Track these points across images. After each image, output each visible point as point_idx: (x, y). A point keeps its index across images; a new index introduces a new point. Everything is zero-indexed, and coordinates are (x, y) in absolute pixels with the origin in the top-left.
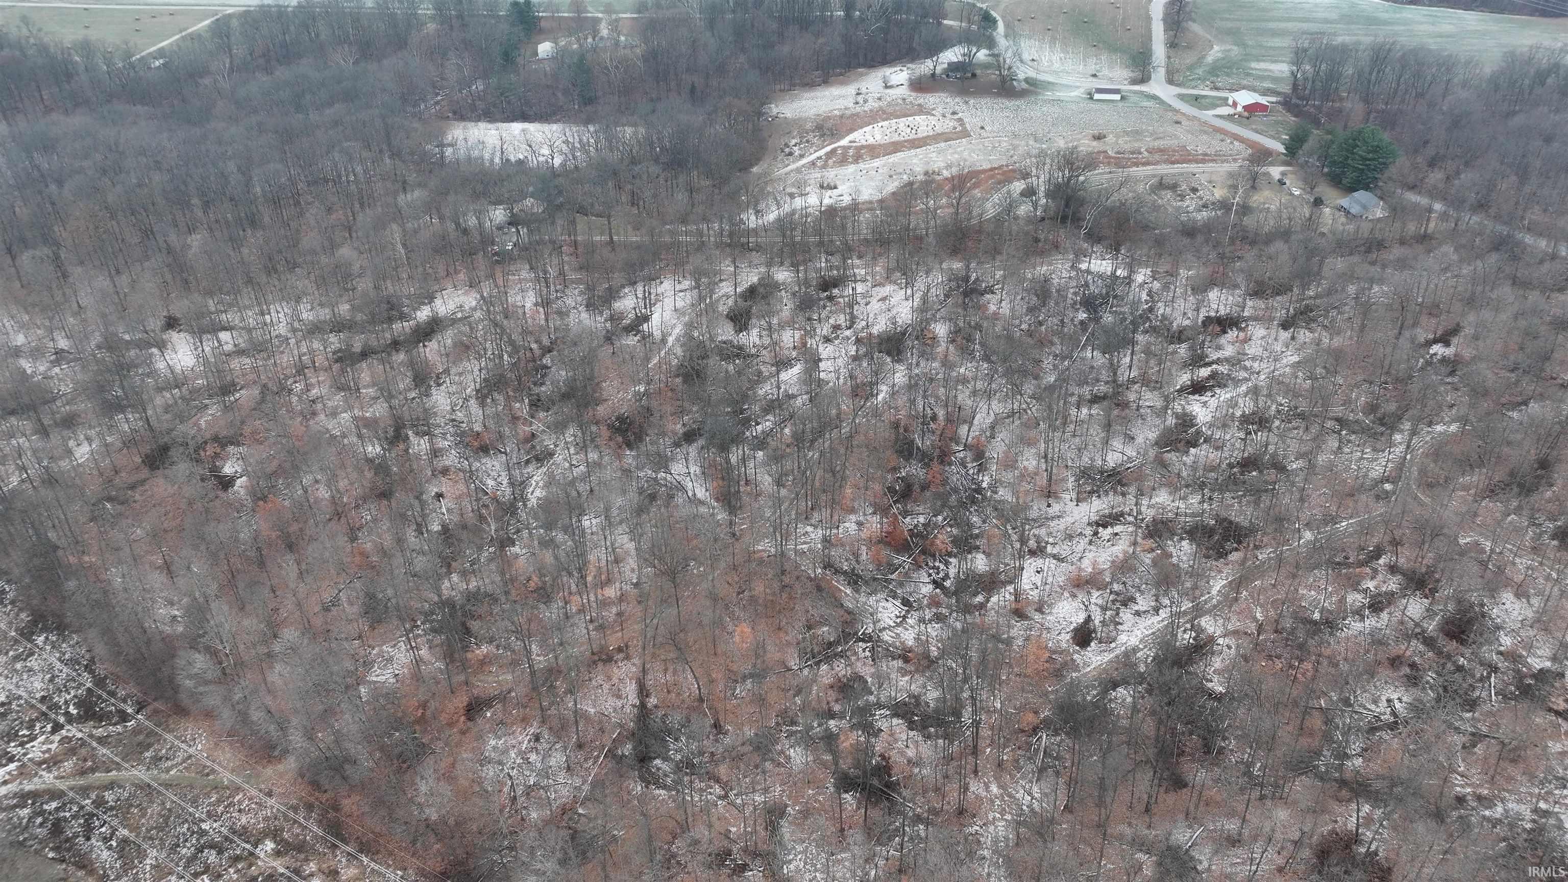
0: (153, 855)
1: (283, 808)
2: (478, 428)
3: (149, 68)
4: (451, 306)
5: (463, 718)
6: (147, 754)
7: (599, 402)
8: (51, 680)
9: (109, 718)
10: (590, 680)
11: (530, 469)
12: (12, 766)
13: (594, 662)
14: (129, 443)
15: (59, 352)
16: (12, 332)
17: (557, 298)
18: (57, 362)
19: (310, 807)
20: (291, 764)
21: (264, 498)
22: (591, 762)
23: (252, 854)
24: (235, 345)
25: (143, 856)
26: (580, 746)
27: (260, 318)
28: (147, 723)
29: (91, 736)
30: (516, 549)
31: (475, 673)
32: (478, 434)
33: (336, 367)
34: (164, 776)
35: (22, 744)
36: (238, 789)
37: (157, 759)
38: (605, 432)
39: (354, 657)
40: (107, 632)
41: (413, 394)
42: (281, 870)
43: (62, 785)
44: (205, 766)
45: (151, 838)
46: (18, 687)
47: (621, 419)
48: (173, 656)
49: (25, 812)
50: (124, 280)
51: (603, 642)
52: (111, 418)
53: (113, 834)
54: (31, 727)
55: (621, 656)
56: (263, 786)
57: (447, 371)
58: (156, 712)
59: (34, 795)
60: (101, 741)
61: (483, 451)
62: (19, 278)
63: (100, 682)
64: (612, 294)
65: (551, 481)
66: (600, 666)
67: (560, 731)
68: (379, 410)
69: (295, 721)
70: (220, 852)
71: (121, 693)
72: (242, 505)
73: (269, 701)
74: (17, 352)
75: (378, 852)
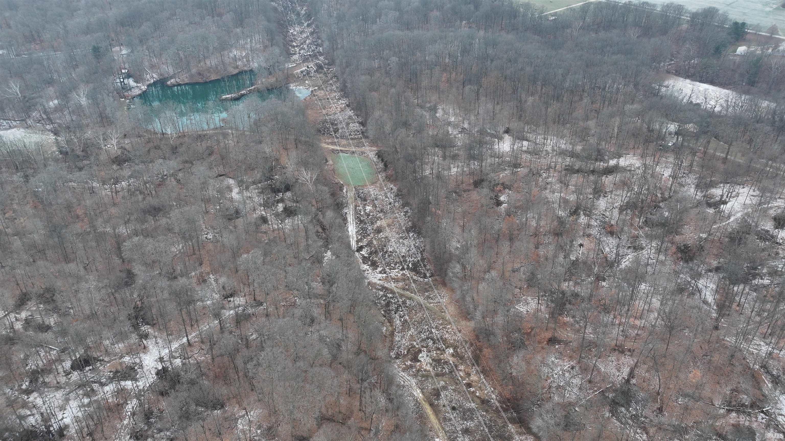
0: (412, 331)
1: (462, 340)
2: (613, 222)
3: (548, 20)
4: (627, 163)
5: (545, 342)
6: (426, 294)
7: (677, 233)
8: (408, 251)
9: (420, 274)
10: (609, 356)
11: (629, 251)
12: (384, 275)
13: (615, 350)
14: (472, 173)
15: (463, 129)
16: (451, 115)
17: (683, 177)
18: (461, 132)
19: (472, 345)
20: (472, 324)
21: (509, 216)
22: (591, 391)
23: (444, 350)
24: (528, 148)
25: (409, 329)
26: (590, 382)
27: (543, 140)
28: (431, 283)
29: (412, 278)
30: (604, 284)
31: (560, 327)
32: (612, 225)
33: (563, 173)
34: (428, 304)
35: (390, 269)
36: (450, 323)
37: (428, 297)
38: (674, 249)
39: (514, 295)
40: (432, 242)
41: (591, 196)
42: (451, 362)
43: (396, 290)
44: (443, 309)
45: (414, 325)
46: (397, 248)
47: (686, 246)
48: (450, 262)
49: (381, 293)
50: (498, 107)
51: (623, 343)
52: (470, 161)
53: (403, 316)
54: (395, 265)
55: (629, 353)
56: (459, 327)
57: (611, 192)
58: (436, 280)
59: (386, 289)
60: (415, 281)
61: (611, 234)
62: (462, 96)
63: (423, 259)
64: (713, 185)
65: (637, 261)
66: (617, 352)
67: (584, 370)
68: (572, 198)
69: (480, 308)
70: (434, 343)
71: (428, 267)
72: (501, 215)
73: (475, 295)
74: (449, 124)
75: (488, 376)
